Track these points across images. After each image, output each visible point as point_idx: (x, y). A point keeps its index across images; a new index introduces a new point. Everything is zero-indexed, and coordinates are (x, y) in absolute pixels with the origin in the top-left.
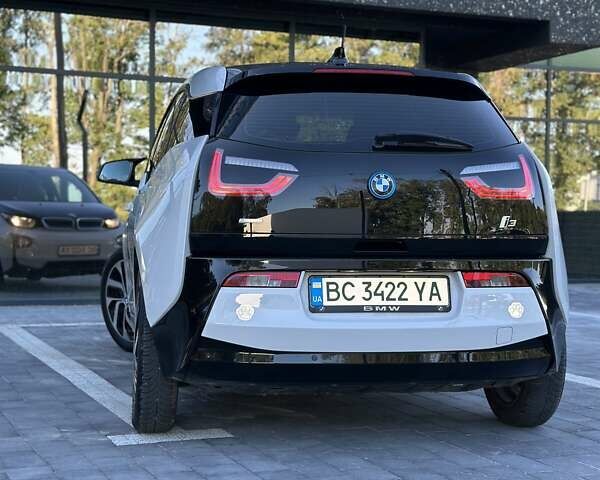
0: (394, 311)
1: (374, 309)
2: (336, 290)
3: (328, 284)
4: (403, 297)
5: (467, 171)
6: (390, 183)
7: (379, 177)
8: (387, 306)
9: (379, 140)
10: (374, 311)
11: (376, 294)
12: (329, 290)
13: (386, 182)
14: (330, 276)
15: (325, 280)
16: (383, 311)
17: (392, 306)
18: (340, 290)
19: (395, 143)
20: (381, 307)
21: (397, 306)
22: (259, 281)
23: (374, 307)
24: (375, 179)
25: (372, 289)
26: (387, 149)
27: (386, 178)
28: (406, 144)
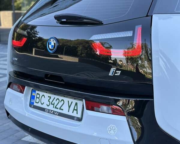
0: (56, 115)
3: (37, 94)
8: (54, 111)
10: (49, 112)
11: (52, 104)
12: (37, 98)
16: (52, 113)
17: (56, 112)
18: (40, 98)
20: (52, 111)
21: (57, 112)
23: (49, 110)
25: (51, 101)
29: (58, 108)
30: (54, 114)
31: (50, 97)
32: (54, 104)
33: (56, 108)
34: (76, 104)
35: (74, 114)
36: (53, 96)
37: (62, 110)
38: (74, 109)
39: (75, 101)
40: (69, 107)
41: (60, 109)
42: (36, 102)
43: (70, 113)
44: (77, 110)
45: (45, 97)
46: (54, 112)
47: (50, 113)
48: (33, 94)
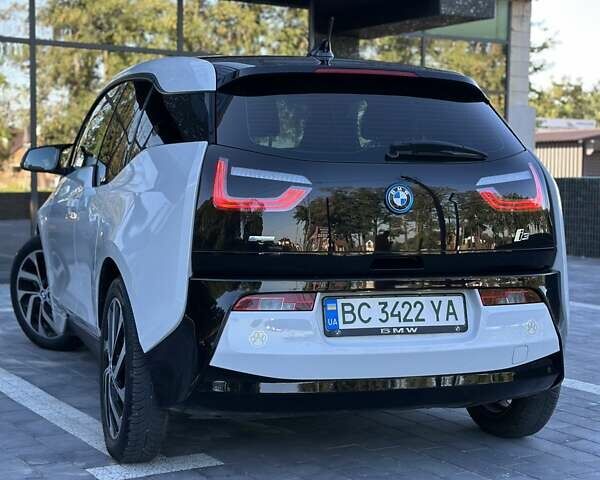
0: (412, 333)
1: (391, 332)
2: (352, 312)
3: (343, 305)
4: (420, 318)
5: (482, 181)
6: (408, 196)
7: (396, 190)
8: (405, 328)
9: (394, 149)
10: (392, 333)
11: (392, 315)
12: (344, 312)
13: (403, 195)
14: (344, 297)
15: (340, 302)
19: (410, 153)
21: (414, 328)
22: (270, 304)
23: (391, 329)
24: (393, 192)
26: (402, 158)
27: (403, 190)
28: (421, 154)
29: (412, 320)
30: (406, 333)
31: (386, 304)
32: (399, 315)
33: (405, 320)
34: (450, 303)
35: (452, 322)
36: (391, 301)
37: (423, 320)
38: (449, 314)
39: (445, 300)
40: (437, 312)
41: (417, 320)
42: (345, 322)
43: (443, 322)
44: (454, 313)
45: (369, 307)
46: (405, 330)
47: (397, 334)
48: (329, 309)
